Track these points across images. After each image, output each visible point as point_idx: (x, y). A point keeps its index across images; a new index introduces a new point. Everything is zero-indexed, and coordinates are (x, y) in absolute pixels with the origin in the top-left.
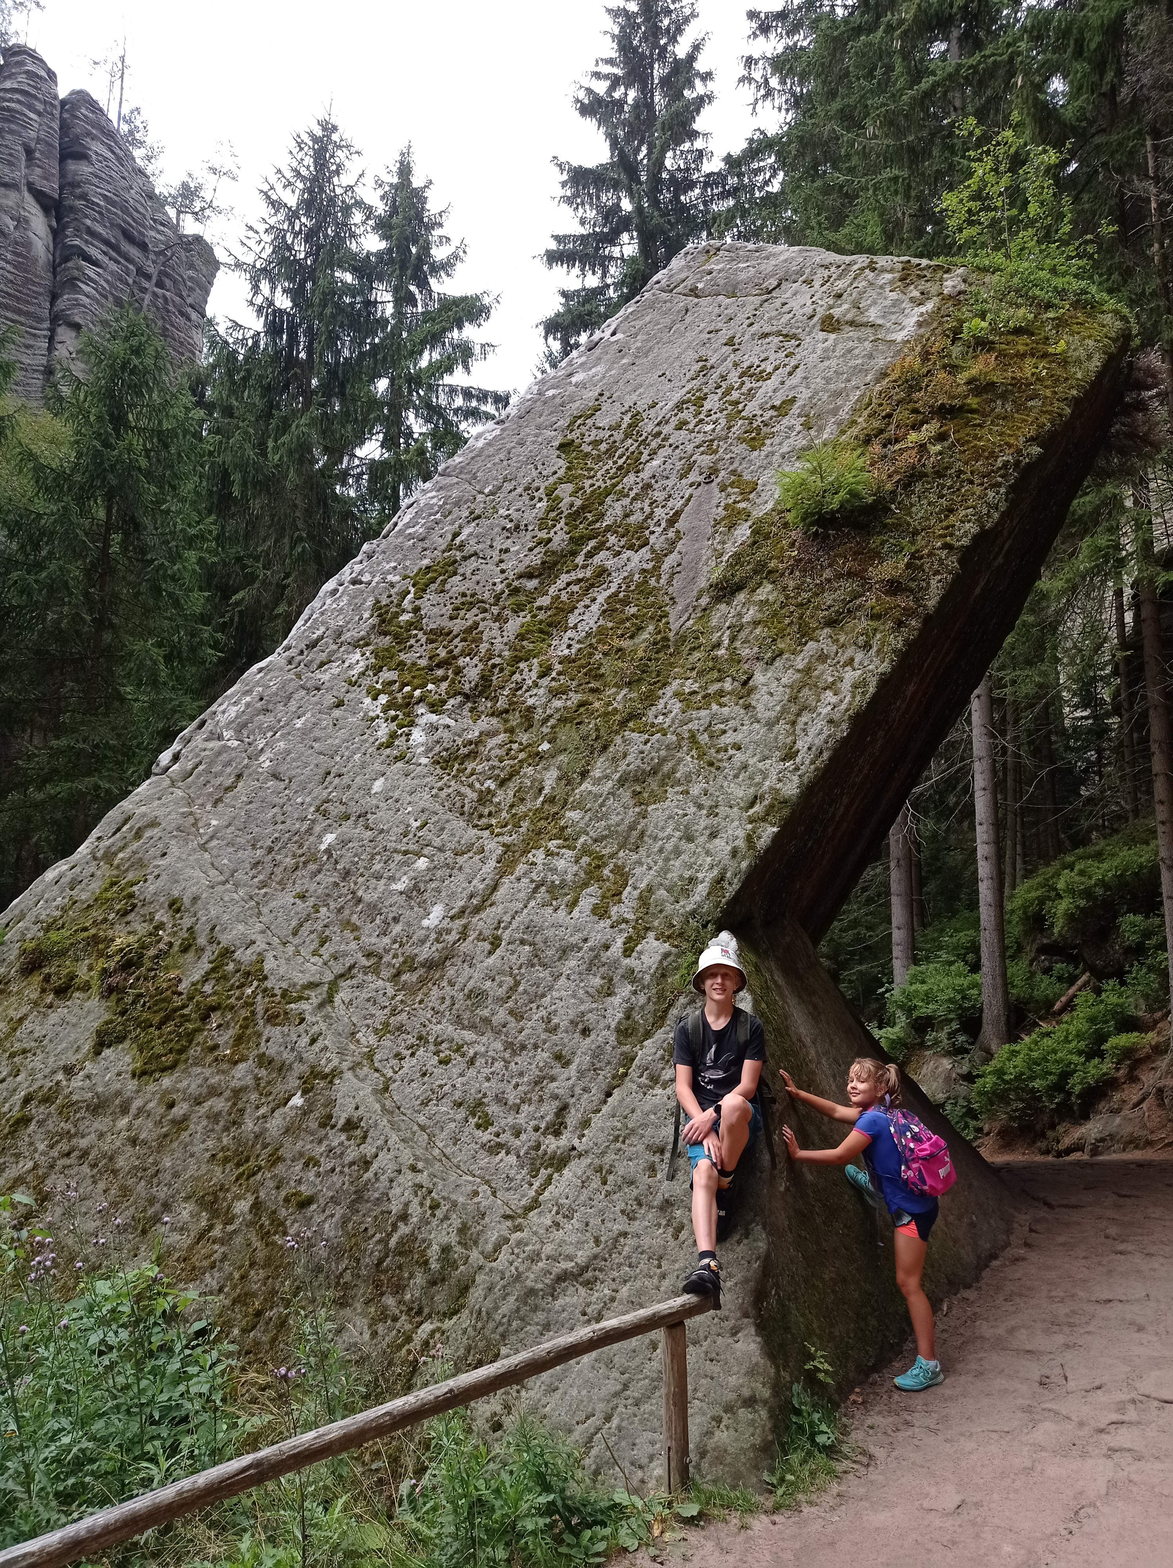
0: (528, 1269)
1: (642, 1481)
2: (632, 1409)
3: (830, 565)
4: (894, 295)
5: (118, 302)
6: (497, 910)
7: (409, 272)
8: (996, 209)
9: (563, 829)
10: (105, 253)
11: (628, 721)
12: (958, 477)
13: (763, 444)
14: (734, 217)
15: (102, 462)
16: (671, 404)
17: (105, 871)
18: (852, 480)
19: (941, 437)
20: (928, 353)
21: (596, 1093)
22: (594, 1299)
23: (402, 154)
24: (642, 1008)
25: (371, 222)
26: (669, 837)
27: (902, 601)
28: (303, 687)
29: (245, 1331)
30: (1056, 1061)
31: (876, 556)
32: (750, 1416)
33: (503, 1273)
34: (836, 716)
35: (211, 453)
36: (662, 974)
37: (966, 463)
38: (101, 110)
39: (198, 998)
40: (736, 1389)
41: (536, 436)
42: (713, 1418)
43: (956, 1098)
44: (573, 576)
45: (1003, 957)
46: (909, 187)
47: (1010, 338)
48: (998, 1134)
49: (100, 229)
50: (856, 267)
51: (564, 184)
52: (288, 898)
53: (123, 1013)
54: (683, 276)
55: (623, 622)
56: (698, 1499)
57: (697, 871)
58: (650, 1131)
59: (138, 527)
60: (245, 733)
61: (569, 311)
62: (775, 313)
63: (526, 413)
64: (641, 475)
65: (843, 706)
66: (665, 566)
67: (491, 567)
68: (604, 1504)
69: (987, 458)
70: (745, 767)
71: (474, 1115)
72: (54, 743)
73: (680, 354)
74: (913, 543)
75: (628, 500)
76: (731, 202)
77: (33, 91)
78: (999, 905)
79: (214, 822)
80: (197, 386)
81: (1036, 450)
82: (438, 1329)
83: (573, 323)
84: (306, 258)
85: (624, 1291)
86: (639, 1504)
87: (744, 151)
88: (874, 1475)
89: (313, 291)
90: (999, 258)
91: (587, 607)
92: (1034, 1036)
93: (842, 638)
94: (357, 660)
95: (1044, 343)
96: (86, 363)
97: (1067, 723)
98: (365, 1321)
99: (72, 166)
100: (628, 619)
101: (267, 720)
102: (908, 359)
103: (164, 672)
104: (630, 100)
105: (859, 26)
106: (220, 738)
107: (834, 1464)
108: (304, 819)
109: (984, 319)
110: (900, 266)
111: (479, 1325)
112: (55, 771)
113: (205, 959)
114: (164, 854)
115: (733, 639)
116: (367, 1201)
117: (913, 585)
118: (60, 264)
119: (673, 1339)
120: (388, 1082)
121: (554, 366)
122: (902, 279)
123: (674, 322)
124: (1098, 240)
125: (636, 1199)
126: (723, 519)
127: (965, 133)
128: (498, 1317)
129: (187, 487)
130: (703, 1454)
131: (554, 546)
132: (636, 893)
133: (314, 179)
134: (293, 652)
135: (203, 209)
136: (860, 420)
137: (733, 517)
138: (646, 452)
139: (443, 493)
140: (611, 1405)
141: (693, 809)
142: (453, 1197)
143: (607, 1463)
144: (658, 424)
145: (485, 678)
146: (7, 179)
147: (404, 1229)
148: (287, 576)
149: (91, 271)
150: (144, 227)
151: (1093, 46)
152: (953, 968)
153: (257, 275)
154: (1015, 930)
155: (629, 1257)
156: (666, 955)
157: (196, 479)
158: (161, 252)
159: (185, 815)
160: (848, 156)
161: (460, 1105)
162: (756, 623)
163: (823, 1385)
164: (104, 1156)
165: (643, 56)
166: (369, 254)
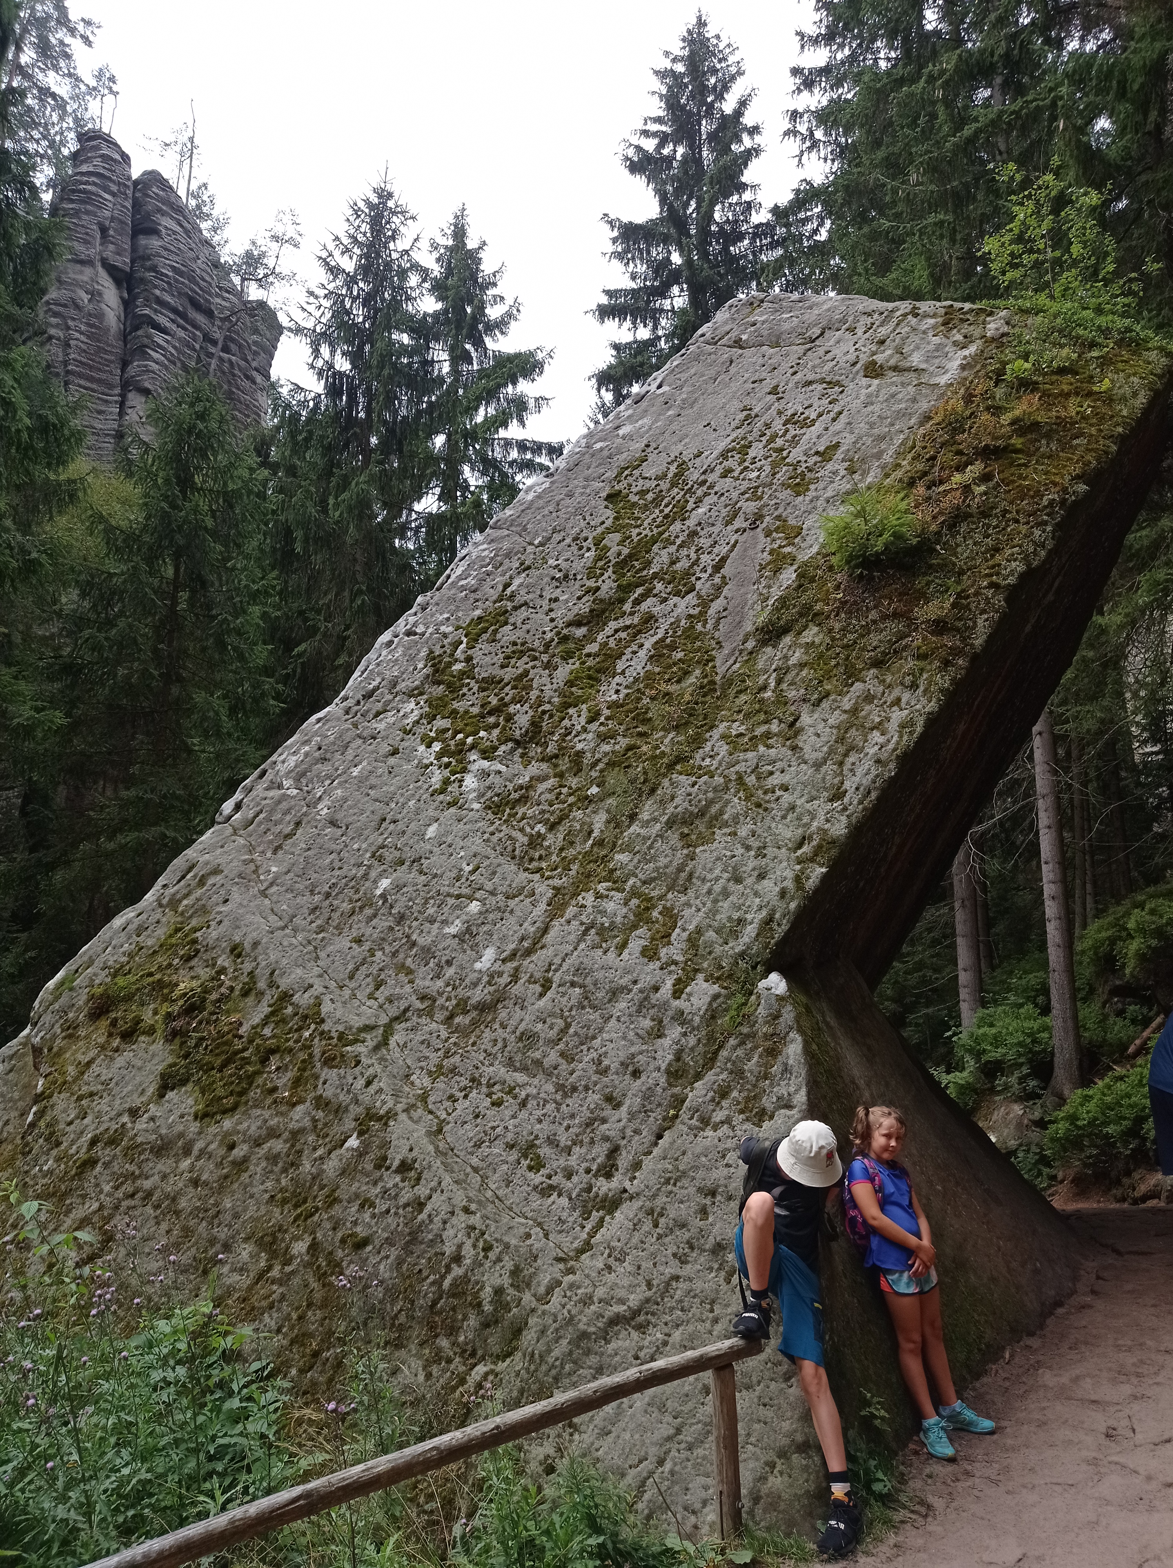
0: (581, 1312)
1: (696, 1527)
2: (685, 1454)
3: (875, 607)
4: (937, 340)
5: (185, 368)
6: (548, 952)
7: (464, 331)
8: (1039, 251)
9: (612, 871)
10: (173, 321)
11: (675, 764)
12: (1004, 516)
13: (808, 490)
14: (782, 267)
15: (170, 524)
16: (716, 453)
17: (170, 917)
18: (895, 522)
19: (985, 478)
20: (971, 395)
21: (647, 1135)
22: (646, 1343)
23: (457, 217)
24: (692, 1049)
25: (427, 285)
26: (717, 879)
27: (949, 641)
28: (359, 736)
29: (302, 1371)
30: (1130, 1105)
31: (923, 596)
32: (804, 1462)
33: (555, 1316)
34: (884, 756)
35: (274, 512)
36: (712, 1015)
37: (1011, 503)
38: (171, 188)
39: (258, 1041)
40: (790, 1434)
41: (584, 487)
42: (767, 1464)
43: (1028, 1145)
44: (621, 623)
45: (1074, 998)
46: (954, 230)
47: (1054, 378)
48: (1072, 1181)
49: (168, 298)
50: (898, 313)
51: (614, 241)
52: (344, 943)
53: (186, 1057)
54: (727, 328)
55: (670, 667)
56: (752, 1546)
57: (746, 912)
58: (700, 1174)
59: (204, 584)
60: (304, 781)
61: (621, 363)
62: (818, 361)
63: (574, 466)
64: (687, 522)
65: (891, 746)
66: (711, 612)
67: (541, 617)
68: (656, 1549)
69: (1033, 497)
70: (792, 808)
71: (526, 1157)
72: (124, 794)
73: (725, 404)
74: (958, 582)
75: (674, 548)
76: (780, 252)
77: (106, 173)
78: (1069, 944)
79: (274, 869)
80: (262, 448)
81: (1082, 488)
82: (492, 1371)
83: (625, 375)
84: (364, 322)
85: (677, 1335)
86: (691, 1549)
87: (790, 202)
88: (933, 1527)
89: (371, 353)
90: (1042, 299)
91: (634, 653)
92: (1107, 1080)
93: (889, 679)
94: (412, 709)
95: (1089, 382)
96: (156, 427)
97: (1137, 759)
98: (420, 1362)
99: (143, 241)
100: (675, 664)
101: (325, 769)
102: (951, 402)
103: (227, 724)
104: (679, 157)
105: (902, 78)
106: (280, 786)
107: (890, 1513)
108: (360, 865)
109: (1027, 361)
110: (943, 311)
111: (532, 1367)
112: (125, 821)
113: (265, 1003)
114: (226, 901)
115: (779, 681)
116: (421, 1243)
117: (959, 624)
118: (130, 333)
119: (722, 1382)
120: (442, 1124)
121: (606, 415)
122: (945, 324)
123: (718, 374)
124: (1145, 277)
125: (688, 1242)
126: (768, 564)
127: (1005, 178)
128: (550, 1360)
129: (252, 545)
130: (756, 1500)
131: (601, 594)
132: (685, 935)
133: (371, 245)
134: (350, 702)
135: (266, 276)
136: (904, 463)
137: (779, 561)
138: (692, 500)
139: (494, 546)
140: (664, 1449)
141: (741, 851)
142: (506, 1239)
143: (660, 1507)
144: (704, 473)
145: (535, 724)
146: (83, 257)
147: (457, 1271)
148: (347, 628)
149: (159, 338)
150: (210, 294)
151: (1136, 87)
152: (1022, 1011)
153: (317, 340)
154: (1086, 971)
155: (681, 1301)
156: (716, 997)
157: (261, 536)
158: (227, 319)
159: (246, 862)
160: (894, 203)
161: (512, 1147)
162: (802, 665)
163: (878, 1431)
164: (167, 1197)
165: (690, 114)
166: (426, 315)
